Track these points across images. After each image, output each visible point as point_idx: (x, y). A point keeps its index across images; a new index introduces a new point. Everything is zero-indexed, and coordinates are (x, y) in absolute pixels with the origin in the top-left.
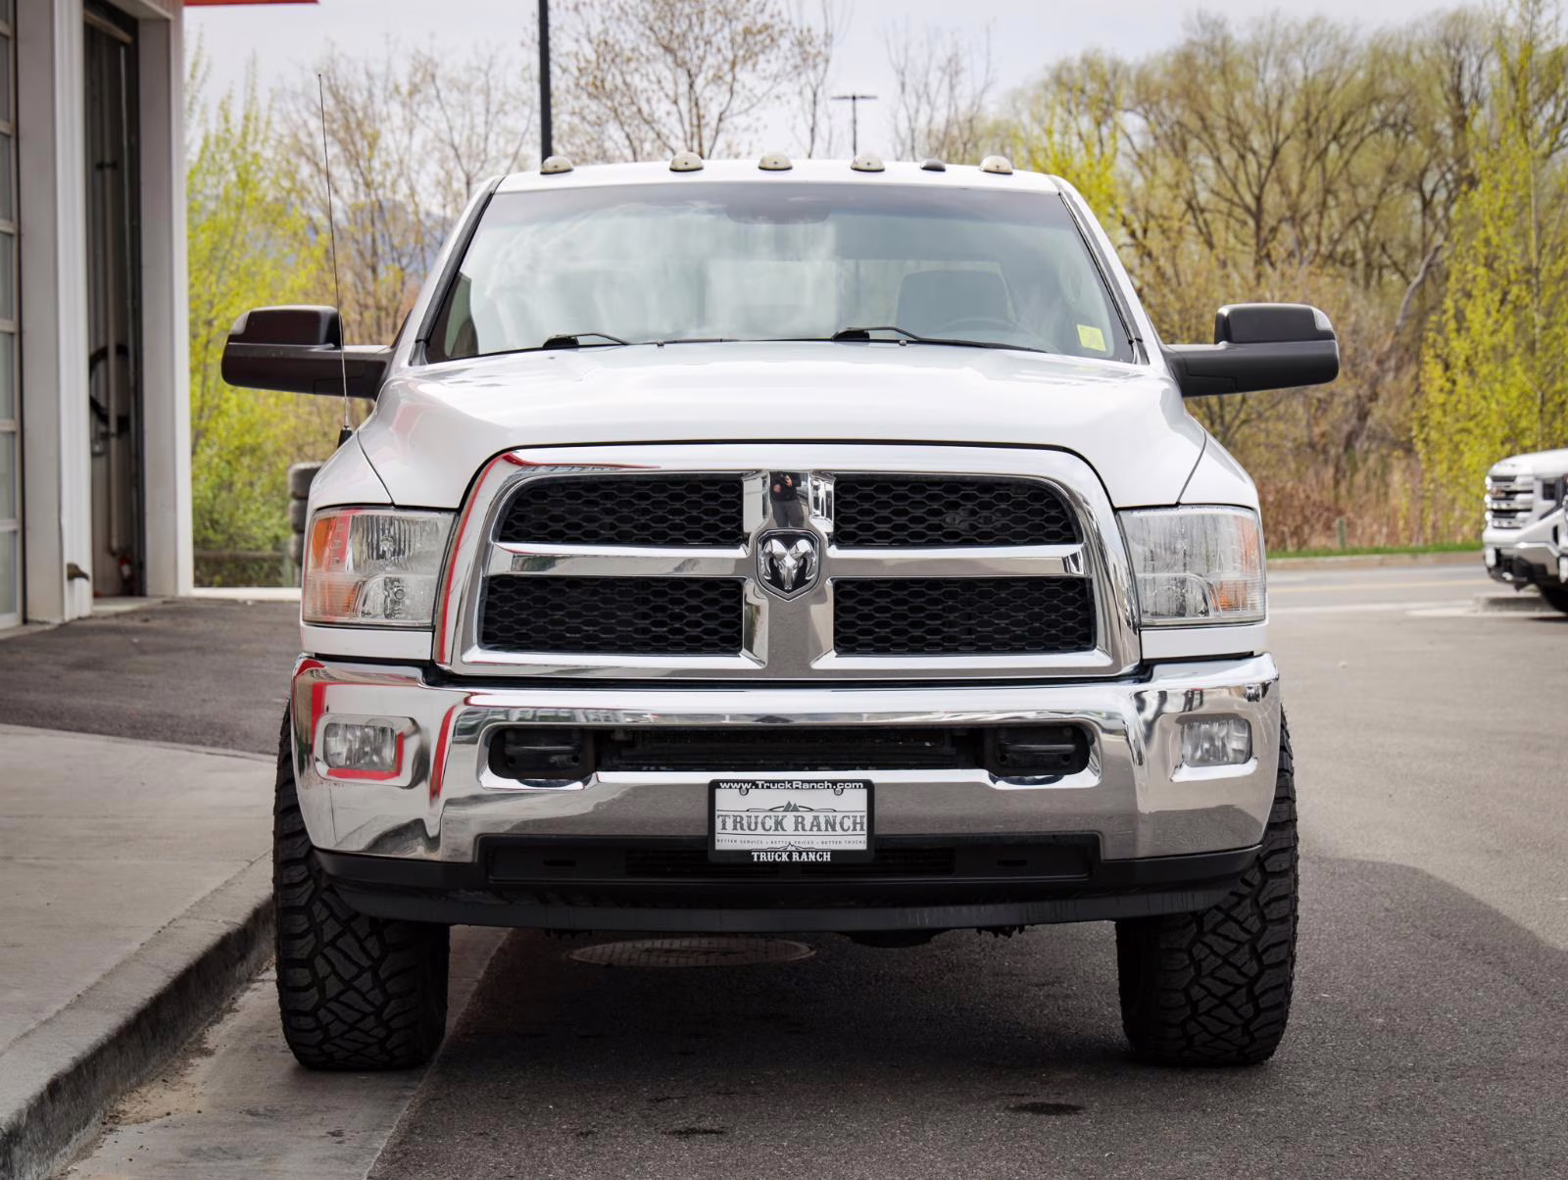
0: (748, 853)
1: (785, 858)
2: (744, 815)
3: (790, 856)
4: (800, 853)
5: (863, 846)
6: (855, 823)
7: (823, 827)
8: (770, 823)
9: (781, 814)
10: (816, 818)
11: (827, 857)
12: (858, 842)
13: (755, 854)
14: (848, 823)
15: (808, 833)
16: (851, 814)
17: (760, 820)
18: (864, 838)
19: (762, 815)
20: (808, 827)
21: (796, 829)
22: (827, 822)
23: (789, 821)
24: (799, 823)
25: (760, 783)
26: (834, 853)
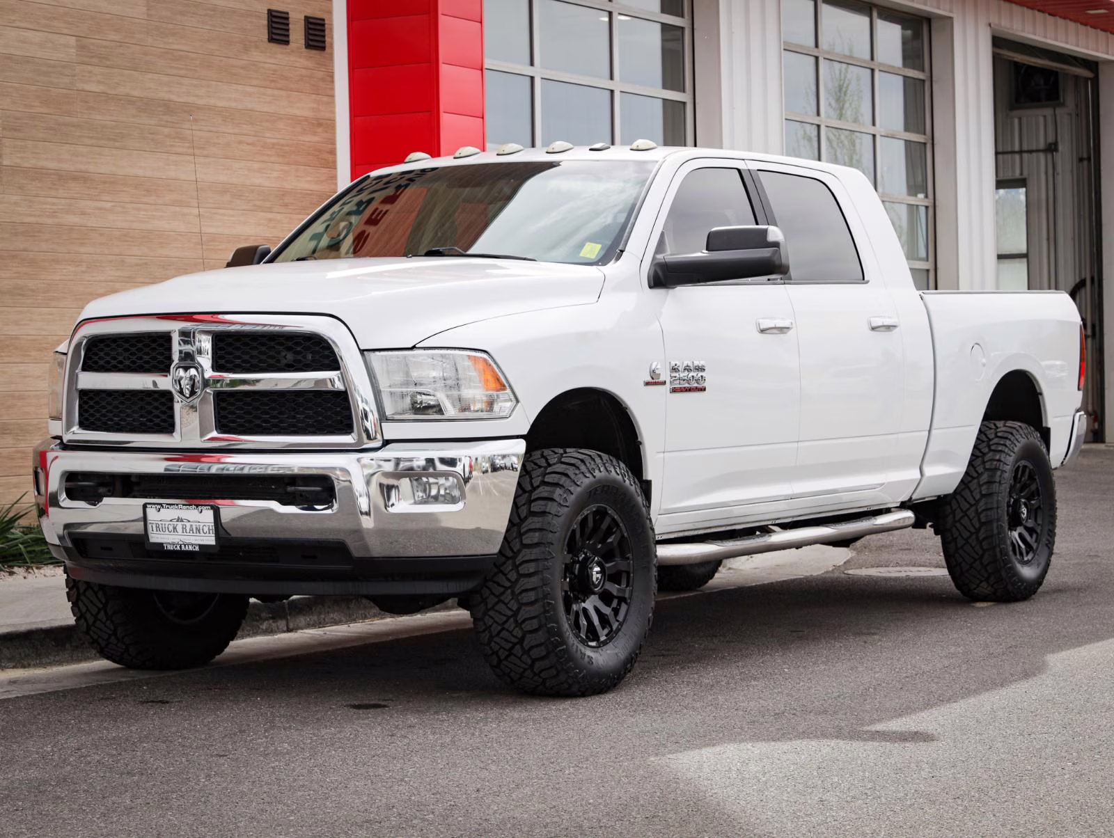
0: (161, 545)
1: (178, 548)
2: (160, 523)
3: (181, 547)
4: (185, 545)
5: (213, 543)
6: (209, 529)
7: (195, 531)
8: (171, 528)
9: (175, 523)
10: (191, 526)
11: (197, 549)
12: (210, 540)
13: (165, 545)
14: (206, 529)
15: (188, 534)
16: (207, 524)
17: (166, 526)
18: (214, 538)
19: (167, 523)
20: (188, 531)
21: (183, 532)
22: (196, 528)
23: (179, 528)
24: (184, 528)
25: (164, 505)
26: (200, 546)
